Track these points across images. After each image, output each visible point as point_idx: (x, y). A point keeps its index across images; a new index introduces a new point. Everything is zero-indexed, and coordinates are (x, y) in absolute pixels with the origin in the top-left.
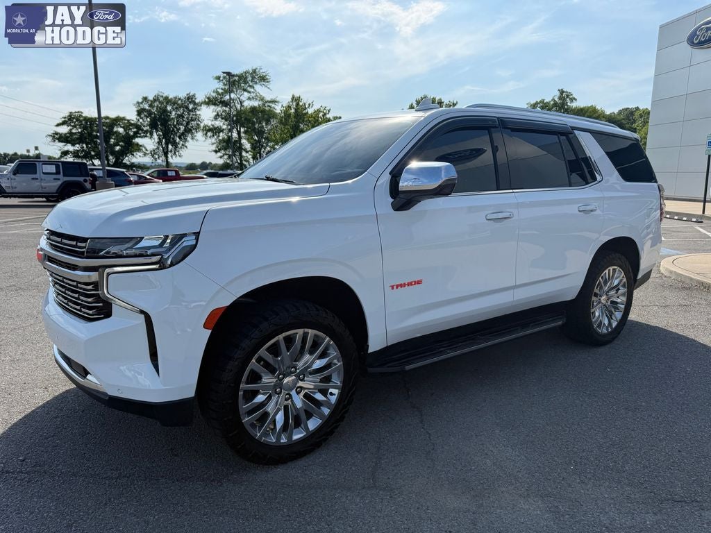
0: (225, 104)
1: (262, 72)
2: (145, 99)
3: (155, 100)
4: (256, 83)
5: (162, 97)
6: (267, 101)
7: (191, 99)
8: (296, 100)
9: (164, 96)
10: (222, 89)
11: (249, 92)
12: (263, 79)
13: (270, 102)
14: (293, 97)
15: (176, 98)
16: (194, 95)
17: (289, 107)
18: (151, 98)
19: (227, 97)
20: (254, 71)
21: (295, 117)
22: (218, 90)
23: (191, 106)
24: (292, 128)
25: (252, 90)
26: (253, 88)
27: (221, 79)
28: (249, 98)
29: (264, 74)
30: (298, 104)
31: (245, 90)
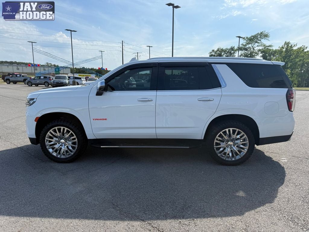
0: (246, 49)
1: (265, 33)
2: (213, 51)
3: (217, 51)
4: (262, 38)
5: (220, 49)
6: (267, 46)
7: (232, 49)
8: (287, 44)
9: (221, 48)
10: (246, 43)
11: (259, 43)
12: (266, 36)
13: (268, 46)
14: (286, 43)
15: (226, 49)
16: (234, 47)
17: (283, 47)
18: (216, 50)
19: (247, 46)
20: (261, 33)
21: (285, 52)
22: (244, 44)
23: (232, 52)
24: (283, 58)
25: (260, 42)
26: (261, 41)
27: (245, 38)
28: (258, 46)
29: (267, 34)
30: (288, 46)
31: (256, 42)
